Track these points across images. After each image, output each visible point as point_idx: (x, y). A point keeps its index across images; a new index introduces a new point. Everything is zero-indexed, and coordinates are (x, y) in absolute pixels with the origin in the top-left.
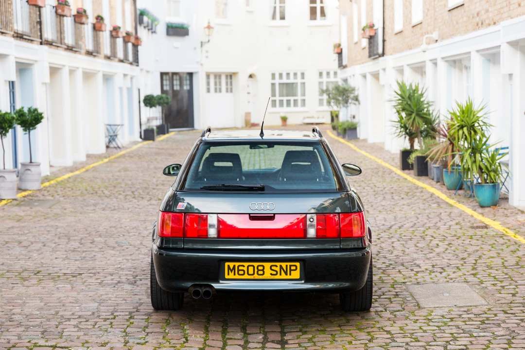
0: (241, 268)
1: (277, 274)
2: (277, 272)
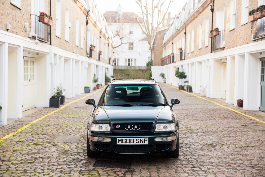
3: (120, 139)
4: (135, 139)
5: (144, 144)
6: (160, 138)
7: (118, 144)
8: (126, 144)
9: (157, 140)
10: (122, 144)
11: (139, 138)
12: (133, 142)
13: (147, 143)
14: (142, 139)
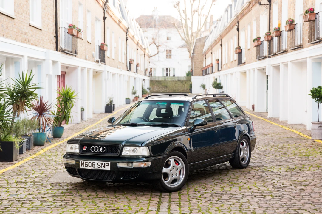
3: (83, 161)
4: (96, 162)
5: (105, 169)
6: (125, 164)
7: (81, 167)
8: (88, 168)
9: (121, 165)
10: (85, 168)
11: (101, 162)
12: (95, 167)
13: (108, 168)
14: (103, 163)
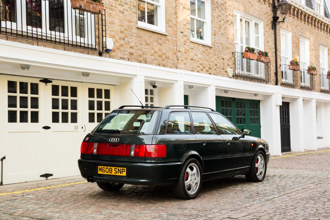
0: (103, 169)
1: (117, 173)
2: (117, 171)
